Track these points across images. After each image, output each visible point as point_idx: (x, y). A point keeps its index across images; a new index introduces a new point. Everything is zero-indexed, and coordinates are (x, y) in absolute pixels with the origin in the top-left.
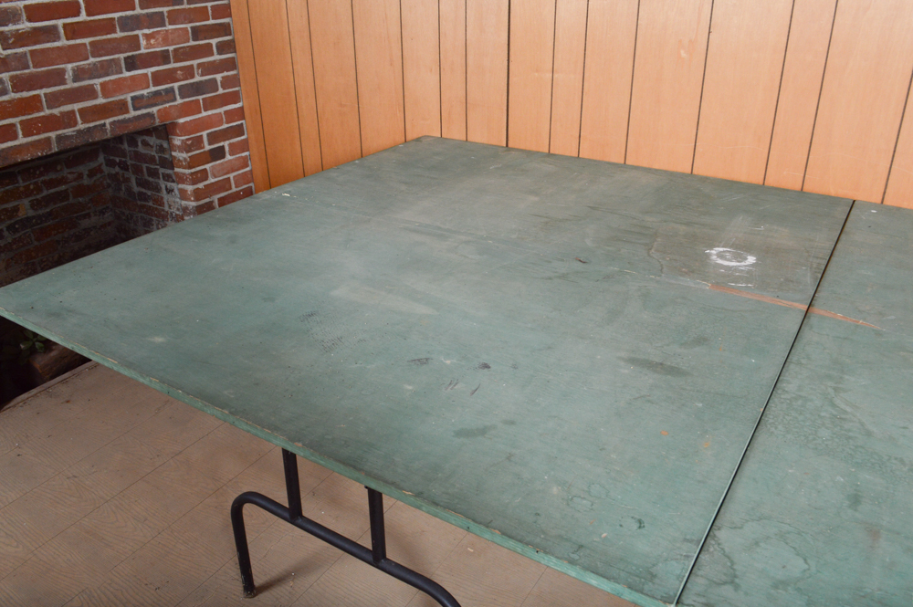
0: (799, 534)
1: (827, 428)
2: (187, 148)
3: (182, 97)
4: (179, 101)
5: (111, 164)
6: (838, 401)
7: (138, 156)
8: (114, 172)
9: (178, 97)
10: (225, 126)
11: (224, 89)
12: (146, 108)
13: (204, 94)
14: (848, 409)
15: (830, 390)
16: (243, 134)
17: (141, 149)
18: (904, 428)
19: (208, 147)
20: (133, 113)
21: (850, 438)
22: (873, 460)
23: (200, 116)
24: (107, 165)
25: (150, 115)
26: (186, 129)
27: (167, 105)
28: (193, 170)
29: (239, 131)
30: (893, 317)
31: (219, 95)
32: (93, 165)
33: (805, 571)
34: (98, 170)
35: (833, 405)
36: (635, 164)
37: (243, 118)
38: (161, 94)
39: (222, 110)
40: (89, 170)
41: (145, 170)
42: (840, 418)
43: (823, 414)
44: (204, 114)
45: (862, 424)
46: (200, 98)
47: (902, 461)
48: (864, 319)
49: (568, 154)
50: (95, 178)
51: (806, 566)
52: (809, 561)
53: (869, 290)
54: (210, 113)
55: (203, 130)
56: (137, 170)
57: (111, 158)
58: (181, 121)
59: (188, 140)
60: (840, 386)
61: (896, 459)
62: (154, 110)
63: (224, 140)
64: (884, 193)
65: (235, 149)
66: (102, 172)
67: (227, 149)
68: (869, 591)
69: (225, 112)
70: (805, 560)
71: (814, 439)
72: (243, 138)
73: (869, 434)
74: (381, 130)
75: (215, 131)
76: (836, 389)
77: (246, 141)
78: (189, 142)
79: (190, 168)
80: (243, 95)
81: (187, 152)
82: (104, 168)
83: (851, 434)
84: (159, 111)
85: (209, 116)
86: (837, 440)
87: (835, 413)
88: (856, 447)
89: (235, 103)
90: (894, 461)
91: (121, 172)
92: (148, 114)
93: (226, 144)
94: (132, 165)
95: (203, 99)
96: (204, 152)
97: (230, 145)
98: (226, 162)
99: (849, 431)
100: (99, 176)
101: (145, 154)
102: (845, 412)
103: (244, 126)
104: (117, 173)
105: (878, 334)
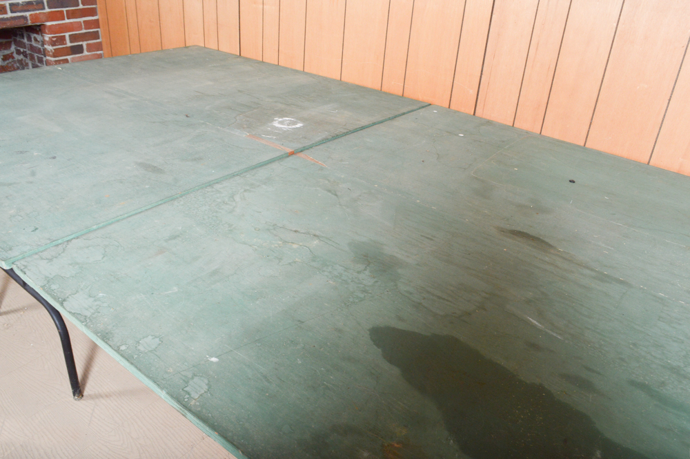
1: (210, 206)
2: (53, 43)
3: (50, 8)
4: (47, 10)
5: (19, 52)
6: (237, 196)
7: (32, 48)
8: (20, 59)
9: (46, 7)
10: (84, 31)
11: (84, 5)
12: (20, 12)
13: (67, 7)
14: (238, 200)
15: (242, 191)
16: (99, 38)
17: (34, 43)
19: (69, 44)
20: (10, 15)
21: (216, 212)
23: (63, 22)
24: (17, 53)
25: (25, 18)
26: (53, 30)
27: (38, 12)
28: (57, 59)
29: (95, 35)
31: (80, 9)
32: (7, 52)
34: (10, 56)
35: (232, 197)
36: (309, 72)
37: (99, 27)
38: (33, 4)
39: (82, 20)
40: (3, 56)
41: (36, 58)
42: (226, 203)
43: (217, 200)
44: (67, 21)
46: (65, 9)
49: (272, 62)
50: (7, 62)
51: (101, 259)
52: (105, 258)
54: (71, 20)
55: (66, 32)
56: (32, 58)
57: (19, 48)
58: (48, 24)
59: (53, 37)
62: (27, 14)
63: (83, 41)
65: (90, 48)
66: (13, 58)
67: (85, 47)
68: (119, 273)
69: (85, 22)
70: (103, 257)
72: (98, 41)
74: (172, 39)
75: (76, 34)
77: (100, 43)
78: (54, 39)
79: (55, 56)
80: (98, 11)
81: (53, 45)
82: (15, 55)
83: (220, 211)
84: (31, 15)
85: (71, 23)
86: (206, 212)
87: (226, 200)
89: (93, 16)
91: (24, 58)
92: (22, 17)
93: (84, 44)
94: (30, 54)
95: (67, 11)
96: (66, 47)
97: (88, 45)
98: (84, 56)
99: (222, 209)
100: (11, 60)
101: (35, 47)
102: (234, 201)
103: (100, 33)
104: (22, 60)
105: (322, 169)
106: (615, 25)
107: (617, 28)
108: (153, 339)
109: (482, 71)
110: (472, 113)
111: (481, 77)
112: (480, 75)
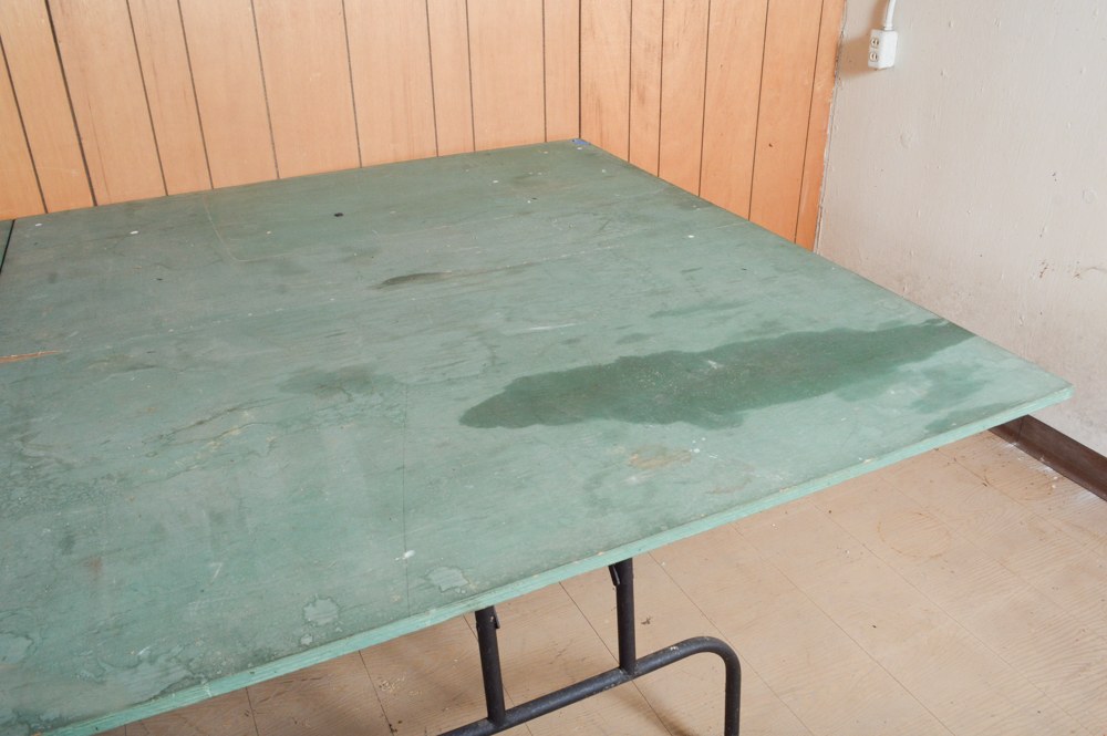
0: (13, 614)
1: (21, 486)
6: (29, 451)
14: (41, 453)
15: (18, 444)
18: (106, 442)
21: (49, 482)
22: (79, 493)
30: (75, 333)
33: (29, 648)
35: (23, 457)
42: (35, 467)
43: (12, 474)
45: (59, 461)
47: (109, 477)
48: (44, 349)
51: (30, 642)
52: (31, 635)
53: (44, 314)
60: (28, 433)
61: (103, 478)
64: (43, 200)
68: (102, 623)
70: (27, 637)
71: (9, 505)
73: (69, 468)
76: (23, 440)
83: (50, 478)
86: (35, 493)
87: (26, 465)
88: (58, 489)
90: (101, 482)
99: (48, 475)
102: (39, 458)
105: (62, 358)
106: (250, 9)
107: (254, 12)
108: (314, 605)
109: (78, 135)
110: (91, 204)
111: (81, 144)
112: (77, 142)
